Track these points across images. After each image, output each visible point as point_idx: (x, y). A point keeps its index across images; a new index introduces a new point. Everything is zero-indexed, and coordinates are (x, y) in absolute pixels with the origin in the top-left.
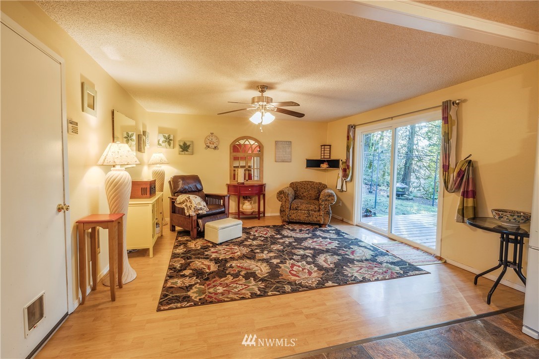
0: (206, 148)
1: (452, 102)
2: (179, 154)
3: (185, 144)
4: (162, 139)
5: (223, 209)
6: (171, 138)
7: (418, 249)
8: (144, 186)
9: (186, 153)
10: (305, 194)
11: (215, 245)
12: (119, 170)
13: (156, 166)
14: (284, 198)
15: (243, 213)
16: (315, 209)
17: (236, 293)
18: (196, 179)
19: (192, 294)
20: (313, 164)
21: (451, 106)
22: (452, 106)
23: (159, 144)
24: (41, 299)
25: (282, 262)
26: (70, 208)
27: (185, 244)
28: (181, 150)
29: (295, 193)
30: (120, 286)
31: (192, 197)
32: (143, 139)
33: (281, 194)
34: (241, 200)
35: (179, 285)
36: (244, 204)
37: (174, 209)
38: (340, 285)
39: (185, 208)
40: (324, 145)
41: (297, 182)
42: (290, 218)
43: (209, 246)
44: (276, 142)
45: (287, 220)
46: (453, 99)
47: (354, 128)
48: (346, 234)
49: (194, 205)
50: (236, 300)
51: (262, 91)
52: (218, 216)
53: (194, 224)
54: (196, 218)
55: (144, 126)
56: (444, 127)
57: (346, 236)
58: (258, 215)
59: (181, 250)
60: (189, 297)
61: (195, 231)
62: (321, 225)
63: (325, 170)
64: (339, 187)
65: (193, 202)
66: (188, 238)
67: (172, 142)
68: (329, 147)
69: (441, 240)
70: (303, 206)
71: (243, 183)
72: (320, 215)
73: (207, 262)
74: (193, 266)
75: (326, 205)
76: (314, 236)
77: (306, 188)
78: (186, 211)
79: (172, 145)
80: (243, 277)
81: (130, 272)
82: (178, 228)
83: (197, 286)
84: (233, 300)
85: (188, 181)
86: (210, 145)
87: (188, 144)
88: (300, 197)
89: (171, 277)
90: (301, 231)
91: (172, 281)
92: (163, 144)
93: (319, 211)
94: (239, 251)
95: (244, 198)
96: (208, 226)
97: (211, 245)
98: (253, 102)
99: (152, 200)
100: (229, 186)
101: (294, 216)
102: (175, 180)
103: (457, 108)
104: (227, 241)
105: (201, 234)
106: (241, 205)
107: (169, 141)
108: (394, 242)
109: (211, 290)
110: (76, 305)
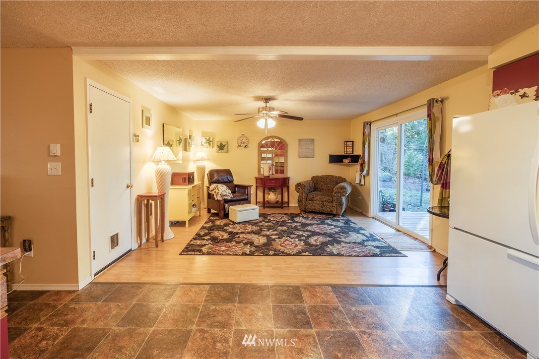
0: (238, 147)
1: (435, 100)
2: (217, 152)
3: (221, 144)
4: (205, 141)
5: (247, 197)
6: (211, 140)
7: (416, 239)
8: (184, 177)
9: (222, 151)
10: (323, 187)
11: (234, 223)
12: (164, 164)
13: (199, 162)
14: (301, 190)
15: (269, 202)
16: (328, 201)
17: (232, 252)
18: (228, 172)
19: (204, 249)
20: (336, 159)
21: (433, 104)
22: (435, 104)
23: (202, 145)
24: (117, 235)
25: (279, 238)
26: (133, 186)
27: (213, 221)
28: (218, 149)
29: (315, 186)
30: (163, 240)
31: (219, 185)
32: (189, 142)
33: (298, 186)
34: (266, 191)
35: (198, 243)
36: (269, 194)
37: (210, 196)
38: (314, 255)
39: (214, 194)
40: (346, 142)
41: (318, 176)
42: (306, 207)
43: (230, 224)
44: (300, 140)
45: (304, 209)
46: (435, 97)
47: (370, 125)
48: (354, 223)
49: (220, 192)
50: (230, 255)
51: (266, 102)
52: (242, 202)
53: (222, 207)
54: (222, 202)
55: (190, 131)
56: (429, 123)
57: (352, 225)
58: (280, 205)
59: (209, 225)
60: (201, 250)
61: (222, 212)
62: (334, 215)
63: (347, 165)
64: (357, 181)
65: (220, 189)
66: (218, 218)
67: (211, 143)
68: (351, 143)
69: (432, 230)
70: (318, 198)
71: (269, 177)
72: (333, 206)
73: (222, 233)
74: (212, 234)
75: (338, 196)
76: (323, 223)
77: (325, 182)
78: (215, 197)
79: (211, 145)
80: (243, 243)
81: (169, 233)
82: (213, 211)
83: (210, 245)
84: (228, 255)
85: (220, 174)
86: (242, 145)
87: (224, 144)
88: (319, 190)
89: (194, 239)
90: (312, 219)
91: (194, 241)
92: (205, 145)
93: (332, 202)
94: (249, 228)
95: (269, 189)
96: (231, 209)
97: (232, 223)
98: (259, 111)
99: (191, 186)
100: (257, 179)
101: (310, 206)
102: (212, 173)
103: (441, 105)
104: (245, 222)
105: (226, 215)
106: (266, 196)
107: (209, 142)
108: (399, 233)
109: (217, 248)
110: (137, 247)
